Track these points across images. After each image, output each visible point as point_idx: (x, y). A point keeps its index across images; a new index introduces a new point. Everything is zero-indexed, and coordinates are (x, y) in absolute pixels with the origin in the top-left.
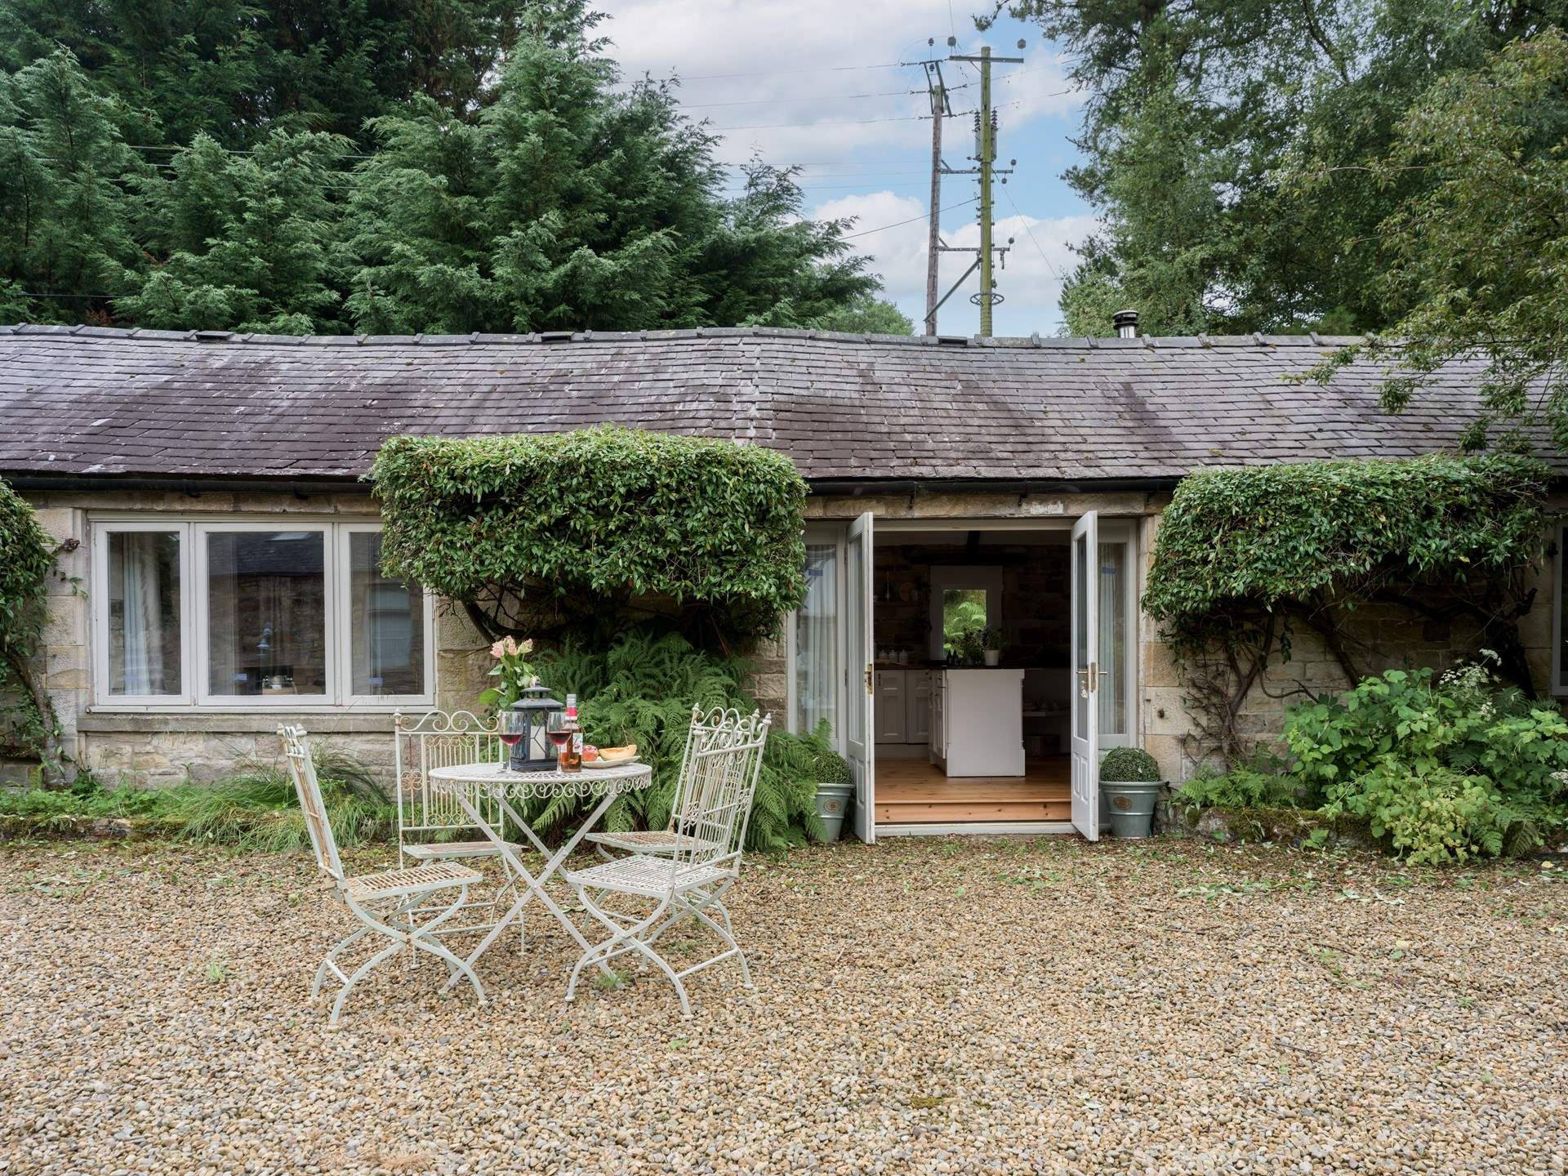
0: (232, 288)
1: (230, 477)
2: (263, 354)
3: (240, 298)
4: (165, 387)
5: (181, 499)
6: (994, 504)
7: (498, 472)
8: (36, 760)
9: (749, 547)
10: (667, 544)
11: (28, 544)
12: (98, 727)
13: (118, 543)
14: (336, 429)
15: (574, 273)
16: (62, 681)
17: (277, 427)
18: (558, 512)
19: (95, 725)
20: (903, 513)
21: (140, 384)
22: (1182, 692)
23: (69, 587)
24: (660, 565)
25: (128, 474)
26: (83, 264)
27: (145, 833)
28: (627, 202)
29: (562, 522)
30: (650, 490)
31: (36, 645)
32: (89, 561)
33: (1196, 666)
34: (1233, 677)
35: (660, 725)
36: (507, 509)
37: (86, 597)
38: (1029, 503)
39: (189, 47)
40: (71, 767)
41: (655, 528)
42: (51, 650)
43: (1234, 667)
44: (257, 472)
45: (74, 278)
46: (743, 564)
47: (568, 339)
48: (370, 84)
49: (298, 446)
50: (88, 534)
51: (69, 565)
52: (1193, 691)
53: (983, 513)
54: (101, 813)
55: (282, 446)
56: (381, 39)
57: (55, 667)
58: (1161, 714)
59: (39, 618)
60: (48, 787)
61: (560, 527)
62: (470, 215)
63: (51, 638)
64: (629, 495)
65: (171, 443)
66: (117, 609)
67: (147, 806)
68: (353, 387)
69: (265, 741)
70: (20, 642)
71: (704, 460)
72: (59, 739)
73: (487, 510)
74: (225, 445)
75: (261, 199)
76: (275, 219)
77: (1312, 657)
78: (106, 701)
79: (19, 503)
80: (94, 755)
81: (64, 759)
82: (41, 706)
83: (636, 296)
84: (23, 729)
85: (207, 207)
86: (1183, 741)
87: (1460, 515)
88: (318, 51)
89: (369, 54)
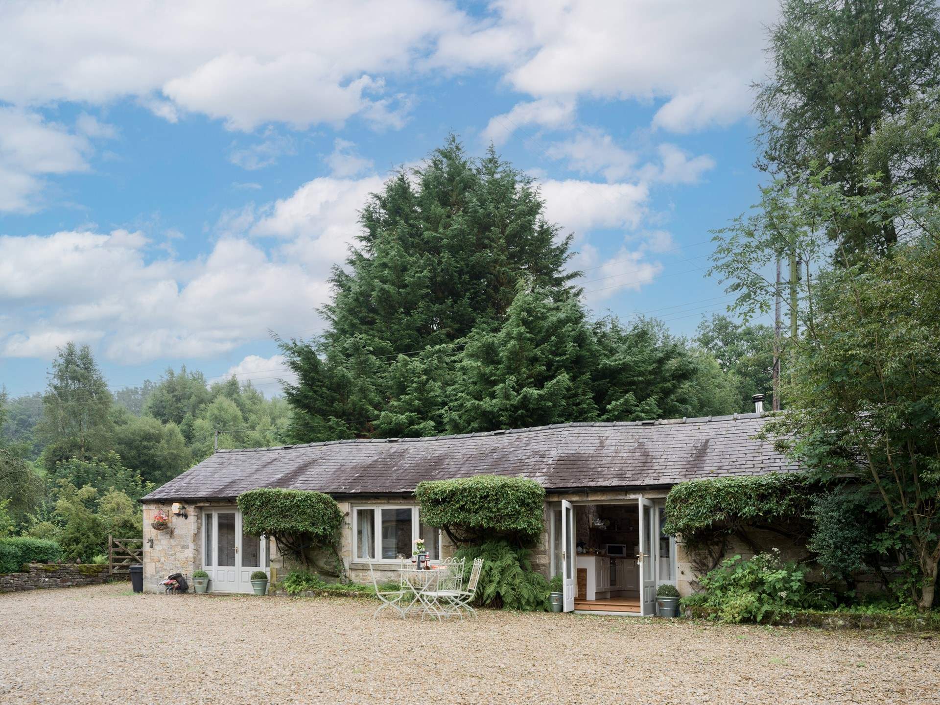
0: (407, 414)
1: (386, 493)
2: (406, 446)
3: (411, 417)
4: (376, 461)
5: (374, 500)
6: (617, 496)
7: (445, 492)
8: (338, 576)
9: (519, 513)
10: (493, 512)
11: (337, 513)
12: (355, 568)
13: (360, 513)
14: (419, 474)
15: (525, 397)
16: (345, 554)
17: (404, 474)
18: (462, 503)
19: (353, 567)
20: (585, 499)
21: (371, 460)
22: (690, 564)
23: (347, 526)
24: (491, 518)
25: (361, 493)
26: (363, 409)
27: (361, 596)
28: (557, 359)
29: (463, 506)
30: (488, 496)
31: (339, 543)
32: (352, 518)
33: (696, 554)
34: (711, 559)
35: (491, 569)
36: (449, 502)
37: (351, 529)
38: (629, 494)
39: (402, 313)
40: (347, 579)
41: (489, 508)
42: (343, 544)
43: (711, 556)
44: (393, 491)
45: (360, 414)
46: (517, 518)
47: (503, 433)
48: (470, 309)
49: (407, 481)
50: (352, 510)
51: (347, 519)
52: (694, 564)
53: (613, 498)
54: (352, 590)
55: (403, 481)
56: (475, 289)
57: (344, 550)
58: (683, 573)
59: (340, 535)
60: (341, 583)
61: (462, 508)
62: (492, 374)
63: (343, 541)
64: (481, 497)
65: (374, 481)
66: (360, 532)
67: (363, 589)
68: (429, 457)
69: (396, 573)
70: (335, 542)
71: (504, 486)
72: (345, 571)
73: (444, 502)
74: (388, 482)
75: (419, 377)
76: (424, 384)
77: (744, 552)
78: (357, 560)
79: (335, 502)
80: (353, 575)
81: (346, 577)
82: (340, 561)
83: (550, 404)
84: (335, 567)
85: (402, 381)
86: (691, 583)
87: (762, 497)
88: (449, 302)
89: (469, 298)
